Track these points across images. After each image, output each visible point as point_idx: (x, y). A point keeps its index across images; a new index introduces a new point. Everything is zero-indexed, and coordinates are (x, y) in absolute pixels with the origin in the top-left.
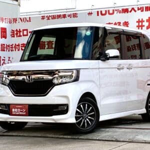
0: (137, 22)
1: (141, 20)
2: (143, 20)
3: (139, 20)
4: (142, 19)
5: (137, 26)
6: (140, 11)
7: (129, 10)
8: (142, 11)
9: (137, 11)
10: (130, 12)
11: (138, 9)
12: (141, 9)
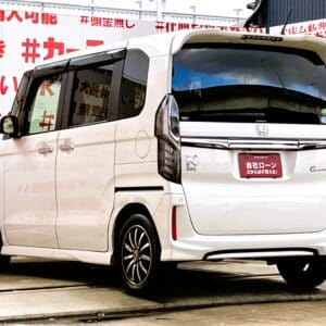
0: (23, 44)
1: (31, 41)
2: (38, 42)
3: (28, 40)
4: (35, 40)
5: (23, 55)
6: (30, 20)
7: (7, 15)
8: (36, 22)
9: (25, 21)
10: (9, 19)
11: (27, 16)
12: (32, 16)
